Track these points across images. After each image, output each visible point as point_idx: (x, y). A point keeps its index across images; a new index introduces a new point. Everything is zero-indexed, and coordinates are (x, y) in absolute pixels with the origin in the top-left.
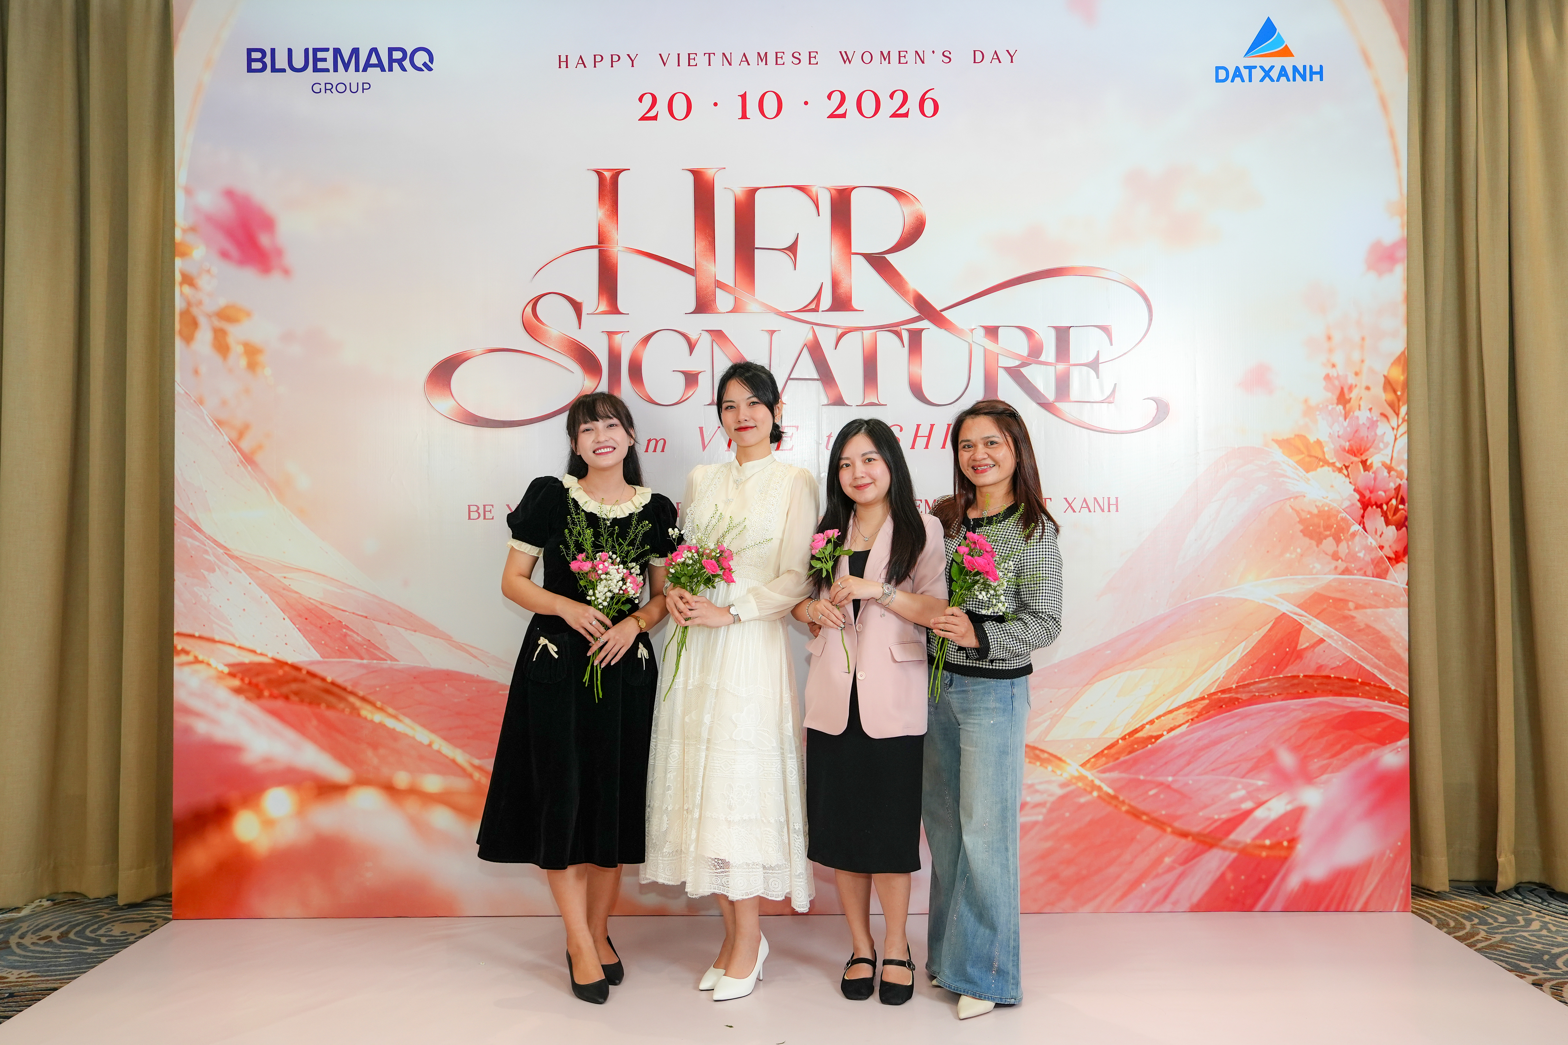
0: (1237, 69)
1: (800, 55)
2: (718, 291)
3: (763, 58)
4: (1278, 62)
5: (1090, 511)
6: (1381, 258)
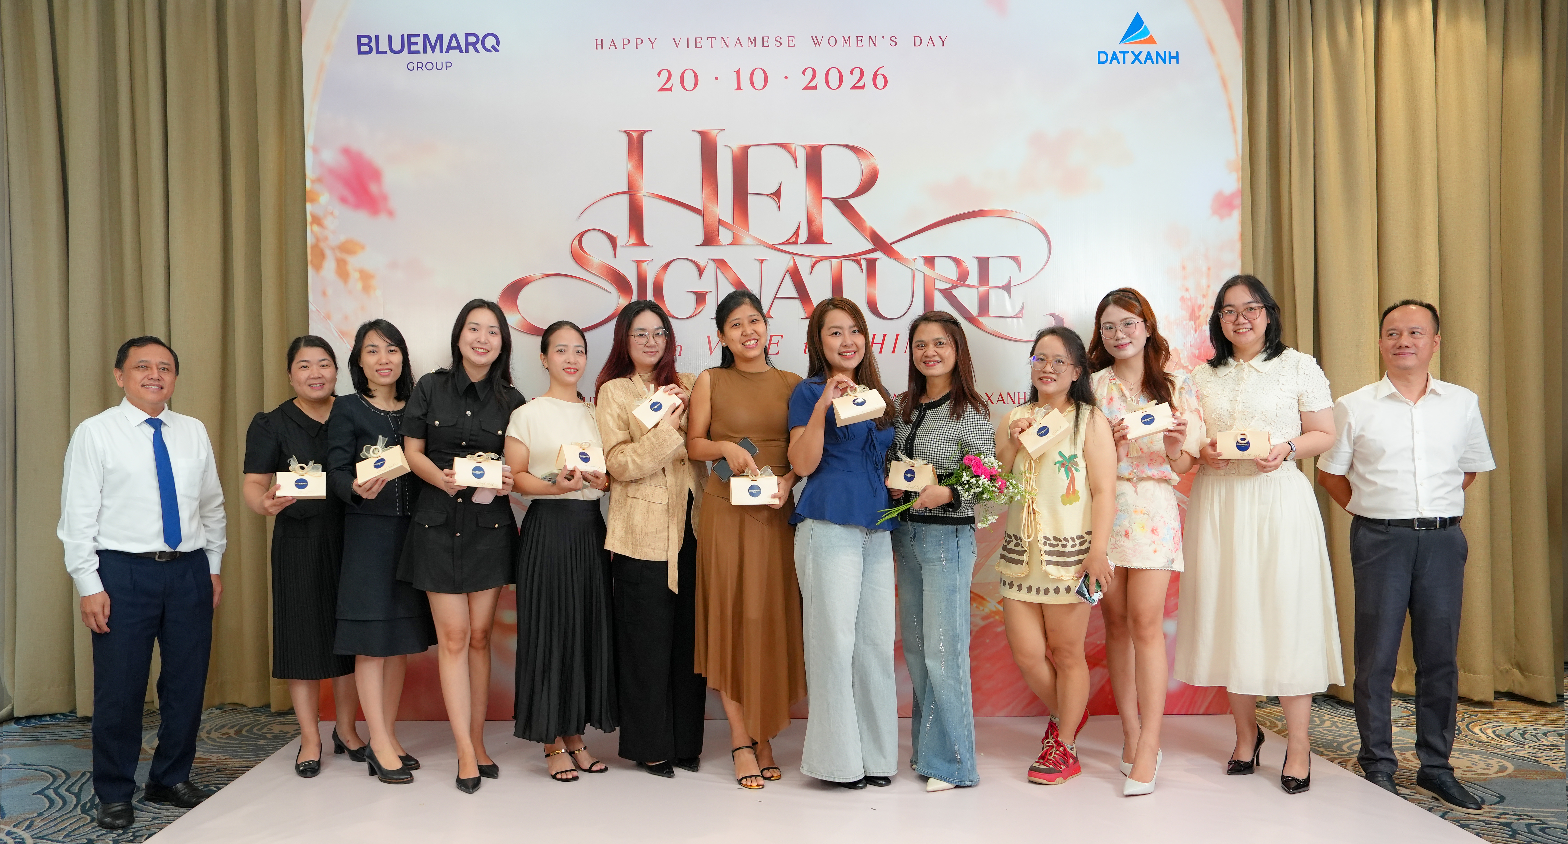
0: (1114, 53)
1: (781, 39)
2: (721, 228)
3: (752, 41)
4: (1145, 48)
5: (1004, 403)
6: (1223, 205)
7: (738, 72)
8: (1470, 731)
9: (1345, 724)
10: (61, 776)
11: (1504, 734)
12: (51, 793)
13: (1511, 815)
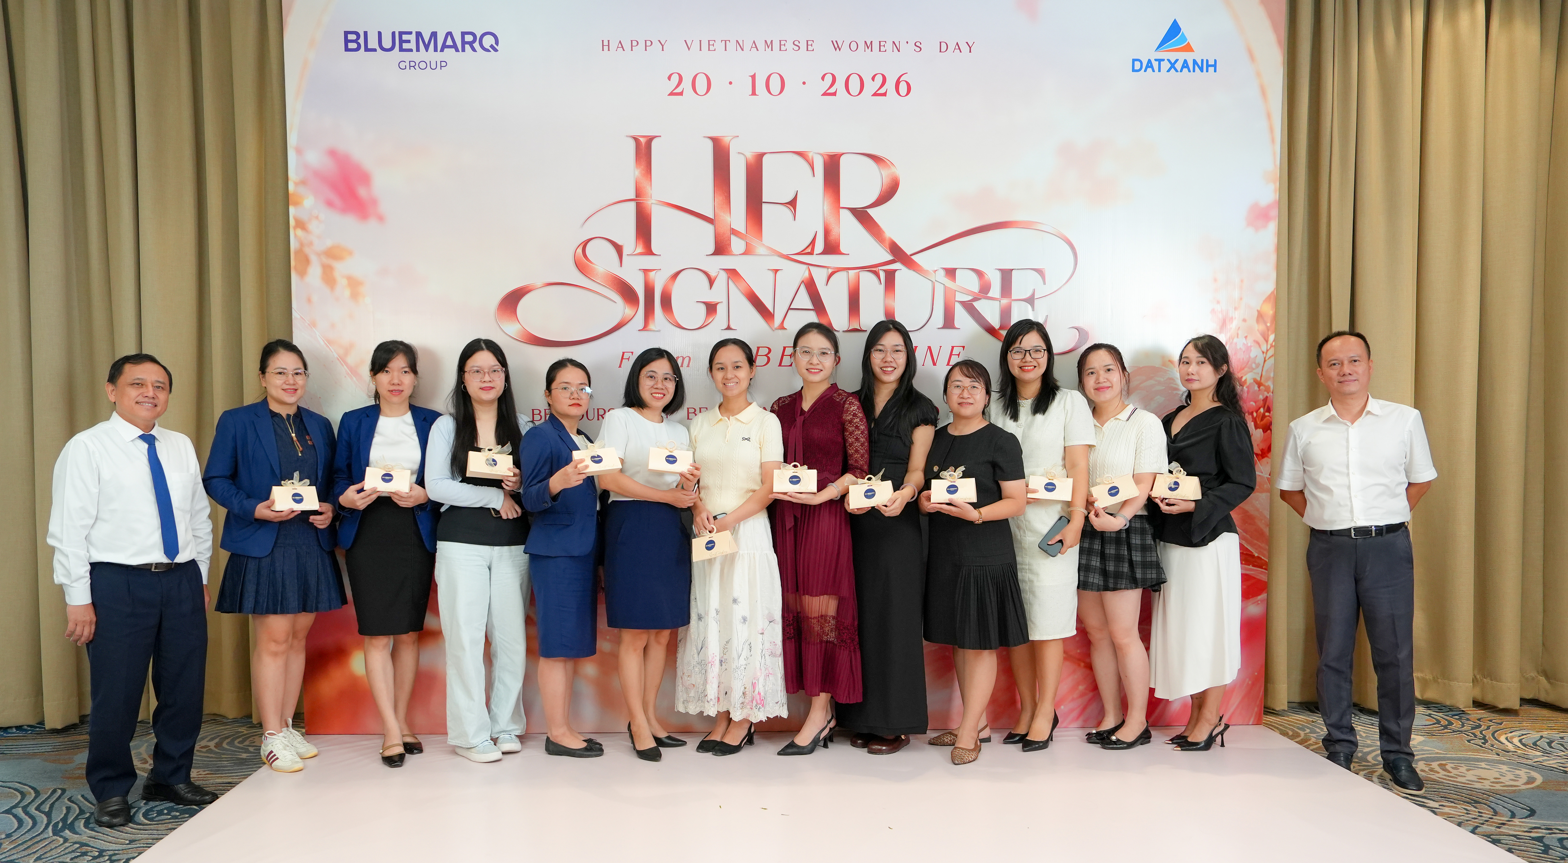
0: (1149, 61)
1: (799, 43)
2: (733, 237)
3: (769, 45)
4: (1182, 56)
6: (1258, 216)
7: (753, 77)
8: (1496, 740)
9: (1368, 733)
10: (30, 793)
11: (1530, 743)
12: (19, 811)
13: (1542, 829)
